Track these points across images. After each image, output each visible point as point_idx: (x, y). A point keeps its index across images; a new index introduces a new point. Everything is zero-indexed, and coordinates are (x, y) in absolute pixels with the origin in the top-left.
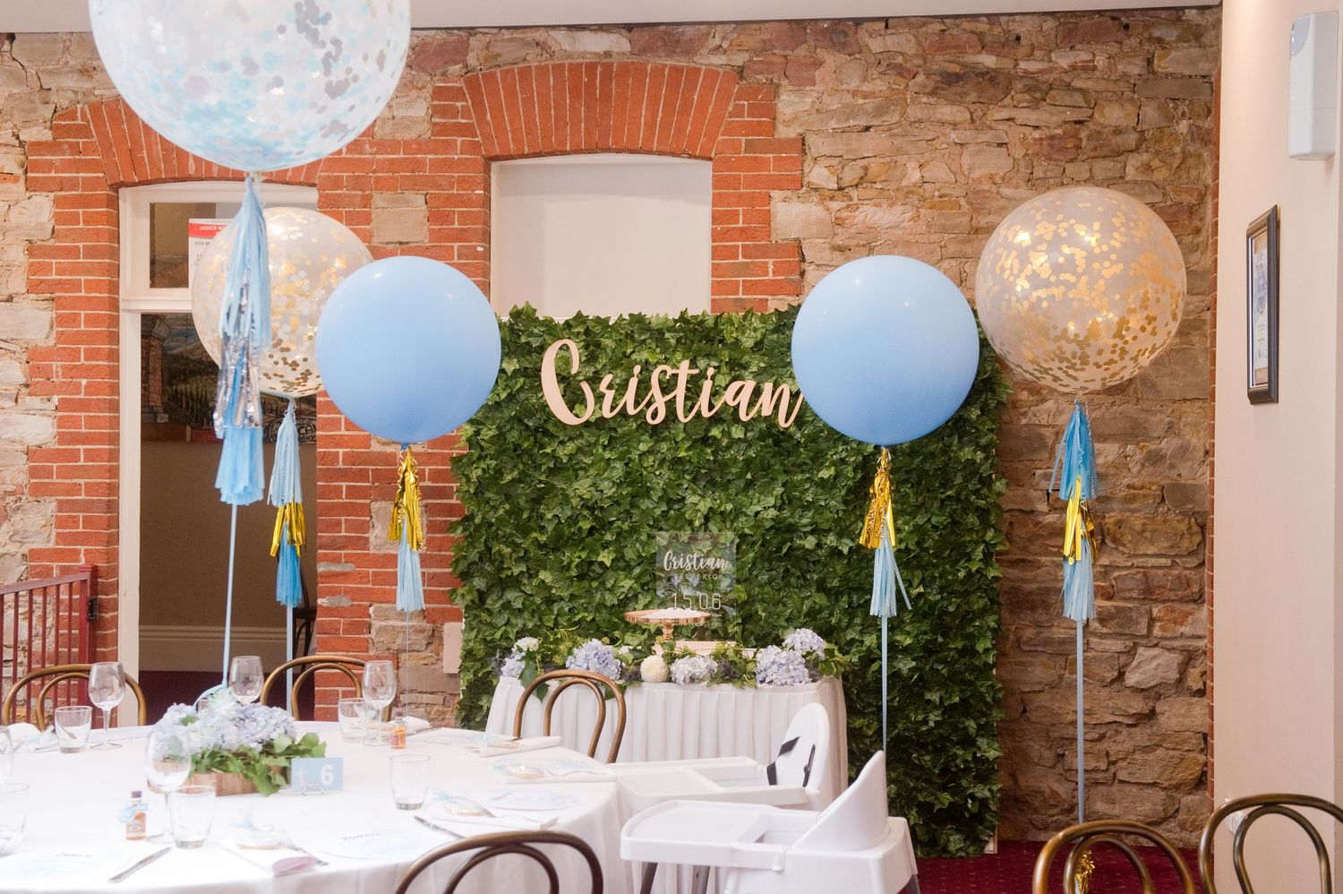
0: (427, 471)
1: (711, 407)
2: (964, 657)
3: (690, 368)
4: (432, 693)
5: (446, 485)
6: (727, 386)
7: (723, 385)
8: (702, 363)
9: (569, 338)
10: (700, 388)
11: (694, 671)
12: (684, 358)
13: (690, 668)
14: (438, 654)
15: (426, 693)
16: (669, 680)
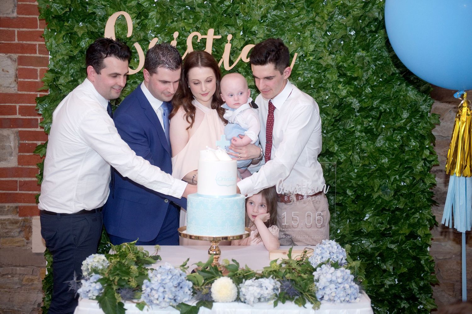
0: (18, 108)
1: (231, 63)
2: (409, 240)
3: (215, 34)
4: (23, 266)
5: (33, 117)
6: (242, 48)
7: (239, 48)
8: (224, 31)
9: (125, 11)
10: (223, 49)
11: (262, 292)
12: (211, 27)
13: (258, 290)
14: (28, 239)
15: (19, 266)
16: (238, 299)
